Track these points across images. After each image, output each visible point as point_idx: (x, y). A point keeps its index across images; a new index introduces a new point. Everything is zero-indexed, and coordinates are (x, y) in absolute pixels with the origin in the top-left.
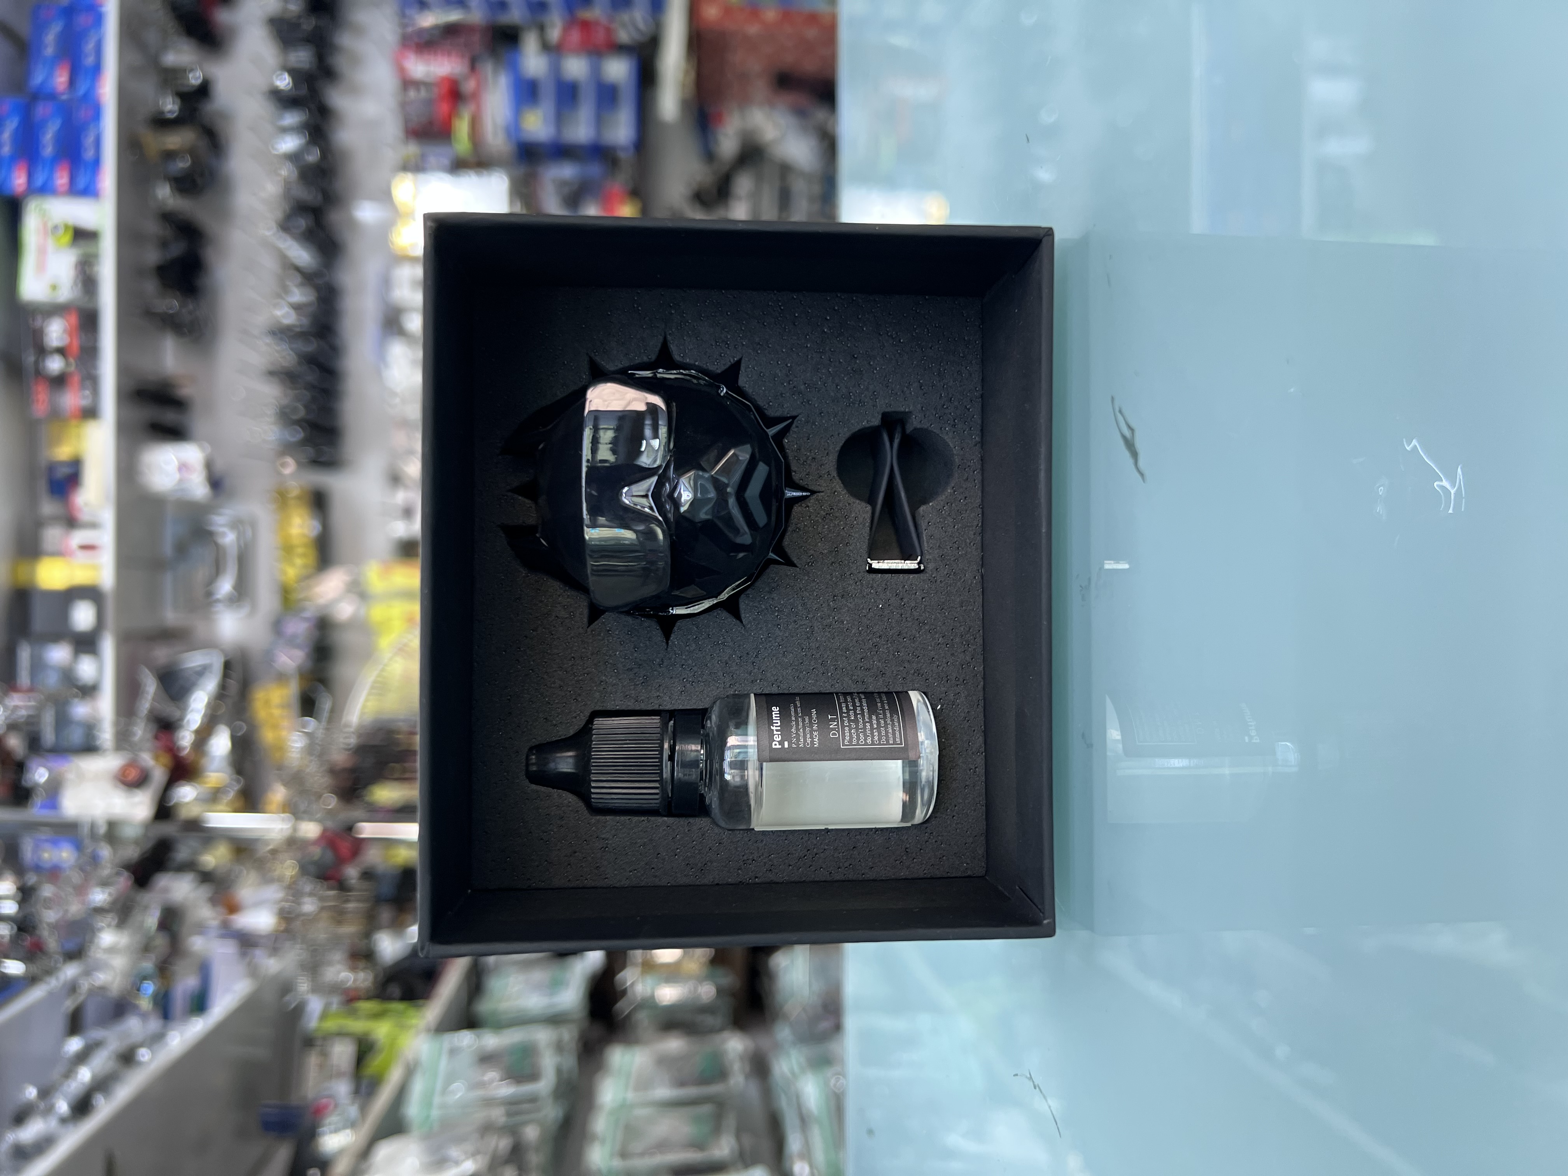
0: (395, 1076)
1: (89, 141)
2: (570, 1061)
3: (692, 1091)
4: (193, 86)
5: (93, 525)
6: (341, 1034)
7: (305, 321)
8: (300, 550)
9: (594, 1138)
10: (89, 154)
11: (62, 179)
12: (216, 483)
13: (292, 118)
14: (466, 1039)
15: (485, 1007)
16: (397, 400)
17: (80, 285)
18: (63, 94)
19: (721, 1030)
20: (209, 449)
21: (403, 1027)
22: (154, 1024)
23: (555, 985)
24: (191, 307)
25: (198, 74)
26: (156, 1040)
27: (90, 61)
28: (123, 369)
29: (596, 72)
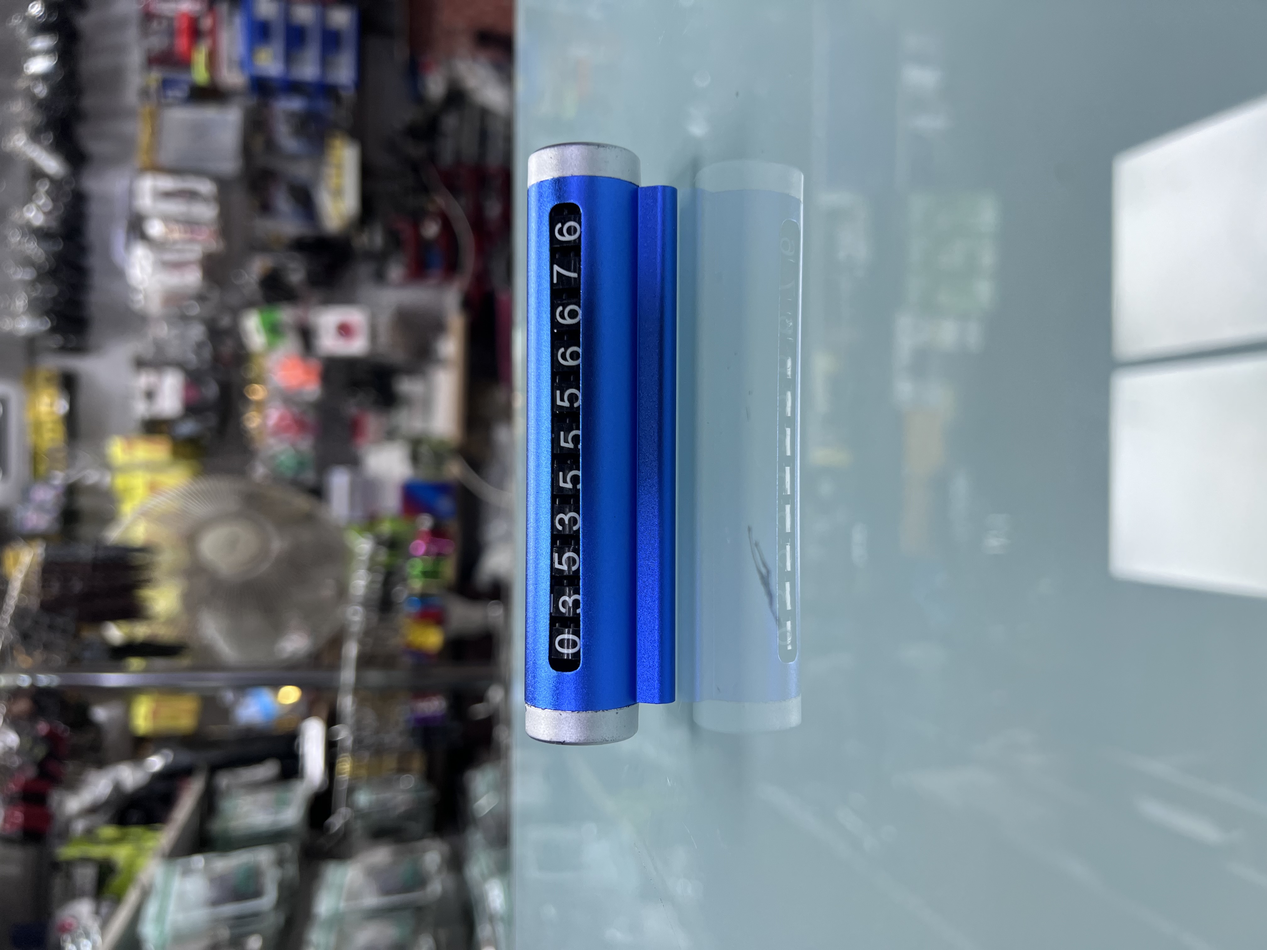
0: (132, 897)
2: (292, 870)
3: (396, 899)
6: (85, 860)
7: (54, 224)
8: (50, 426)
9: (309, 943)
13: (42, 43)
14: (198, 861)
16: (141, 297)
21: (141, 849)
23: (281, 803)
29: (323, 19)
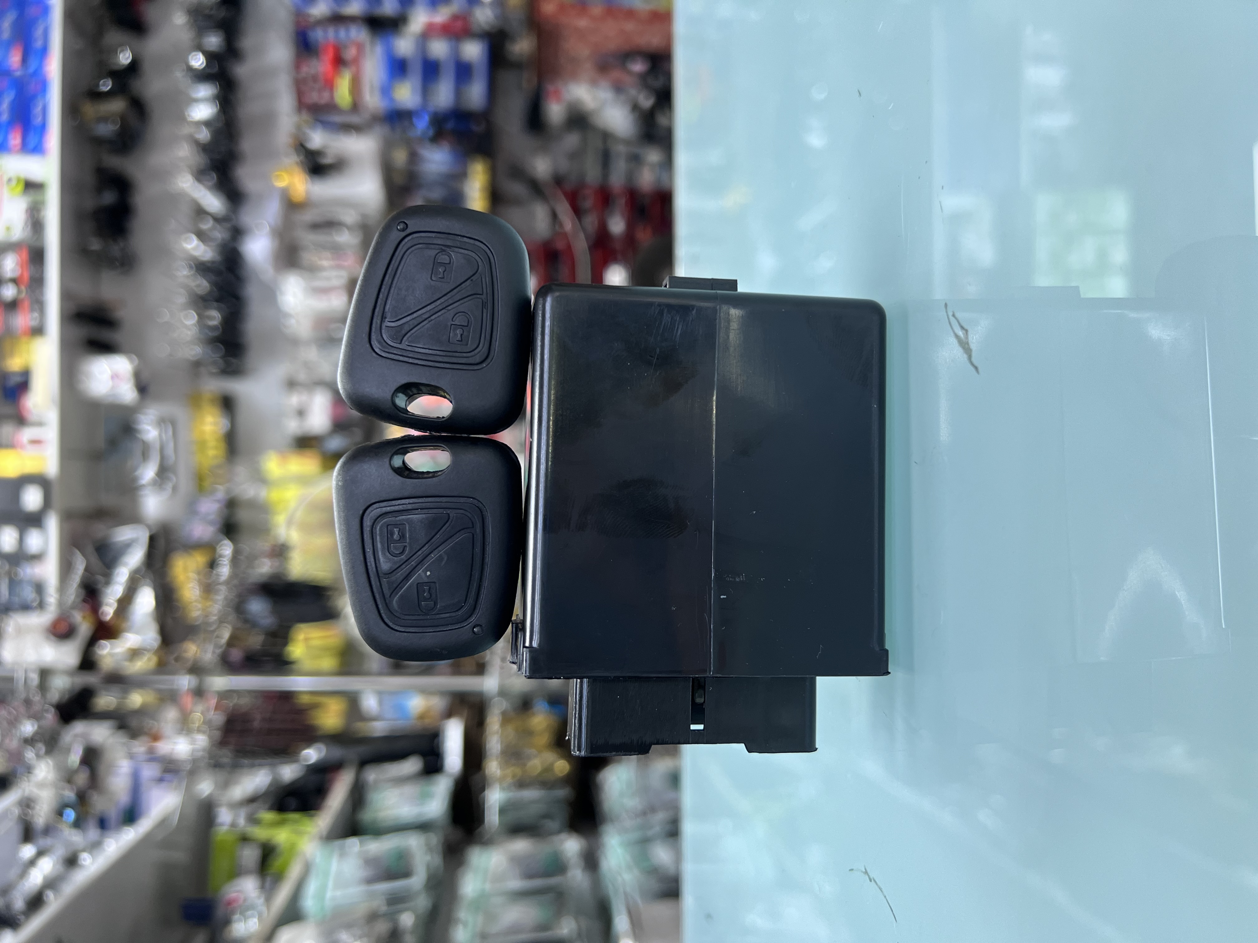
0: (294, 873)
1: (38, 110)
2: (437, 860)
3: (538, 883)
4: (123, 65)
5: (40, 424)
7: (219, 258)
8: (212, 443)
9: (457, 921)
10: (38, 121)
11: (15, 139)
12: (142, 388)
13: (206, 91)
14: (353, 843)
15: (367, 816)
16: (293, 321)
17: (29, 227)
18: (14, 71)
19: (559, 832)
20: (136, 361)
21: (300, 833)
22: (93, 833)
23: (425, 797)
24: (122, 245)
25: (127, 55)
26: (95, 847)
27: (39, 44)
28: (66, 295)
29: (455, 52)
